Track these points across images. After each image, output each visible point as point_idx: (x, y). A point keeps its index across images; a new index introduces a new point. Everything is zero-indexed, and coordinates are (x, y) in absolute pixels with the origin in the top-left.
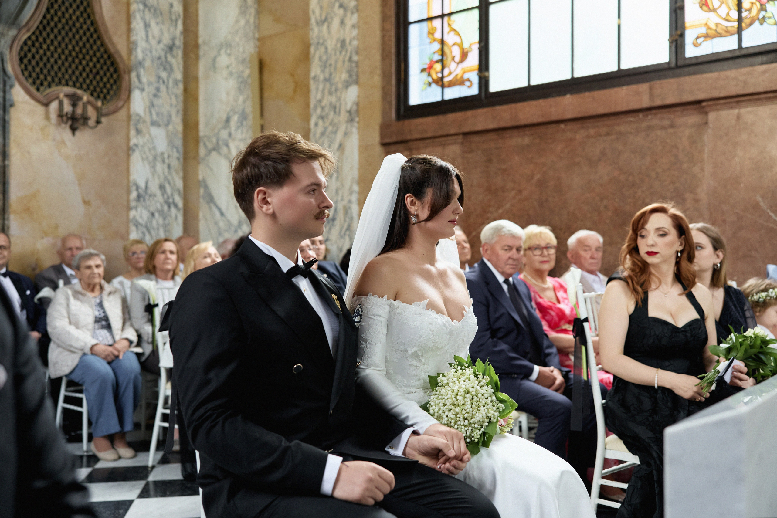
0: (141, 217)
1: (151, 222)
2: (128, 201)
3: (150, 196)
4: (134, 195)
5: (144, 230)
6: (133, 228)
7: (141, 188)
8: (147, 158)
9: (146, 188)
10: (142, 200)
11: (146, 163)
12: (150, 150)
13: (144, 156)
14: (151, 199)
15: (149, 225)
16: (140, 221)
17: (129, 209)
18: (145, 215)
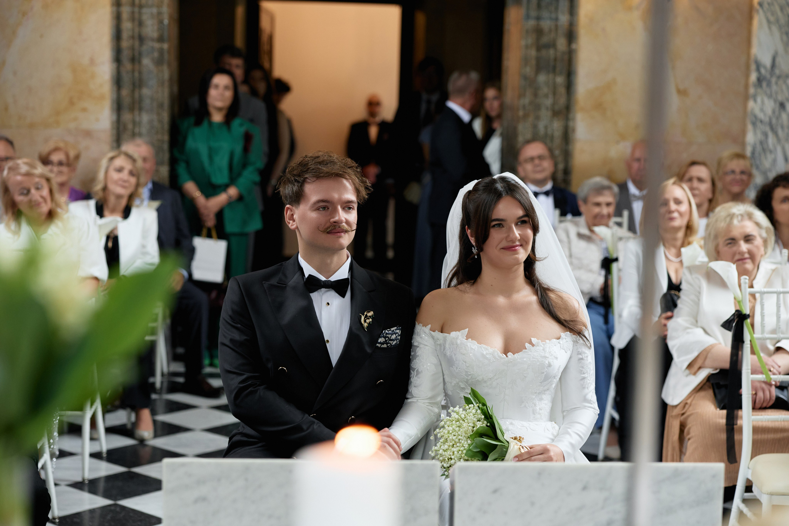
0: (762, 110)
1: (778, 118)
2: (746, 86)
3: (779, 77)
4: (753, 77)
5: (768, 129)
6: (750, 127)
7: (765, 67)
8: (777, 21)
9: (773, 65)
10: (764, 84)
11: (775, 29)
12: (782, 9)
13: (772, 19)
14: (781, 82)
15: (774, 121)
16: (761, 115)
17: (746, 97)
18: (769, 106)
